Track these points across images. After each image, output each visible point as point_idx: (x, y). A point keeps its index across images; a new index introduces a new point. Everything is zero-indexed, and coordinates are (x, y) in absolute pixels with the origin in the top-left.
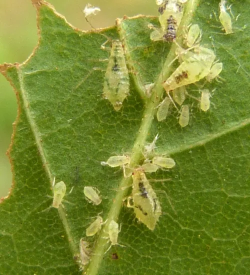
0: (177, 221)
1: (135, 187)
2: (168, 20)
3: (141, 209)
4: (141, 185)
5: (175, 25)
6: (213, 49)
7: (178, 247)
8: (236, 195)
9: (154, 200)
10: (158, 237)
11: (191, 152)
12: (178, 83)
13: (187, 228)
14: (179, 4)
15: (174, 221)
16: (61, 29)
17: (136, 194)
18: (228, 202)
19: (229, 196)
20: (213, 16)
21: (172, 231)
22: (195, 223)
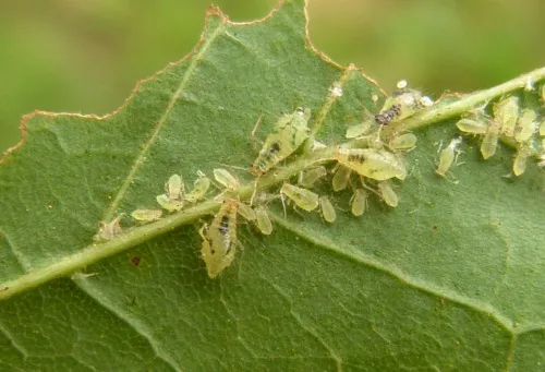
0: (222, 288)
1: (218, 217)
2: (394, 107)
3: (211, 244)
4: (225, 219)
5: (396, 116)
6: (409, 172)
7: (199, 311)
8: (299, 319)
9: (231, 243)
10: (191, 285)
11: (297, 238)
12: (349, 160)
13: (224, 303)
14: (418, 103)
15: (221, 285)
16: (295, 26)
17: (216, 224)
18: (284, 316)
19: (292, 311)
20: (438, 146)
21: (209, 292)
22: (237, 304)
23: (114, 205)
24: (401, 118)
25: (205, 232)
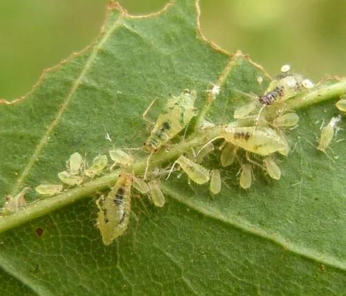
0: (119, 256)
2: (277, 88)
3: (105, 214)
4: (121, 191)
5: (278, 97)
6: (292, 149)
7: (98, 278)
8: (189, 284)
9: (124, 214)
10: (91, 253)
11: (188, 210)
13: (121, 270)
14: (300, 85)
15: (118, 253)
16: (188, 19)
17: (111, 196)
18: (176, 282)
19: (183, 277)
20: (320, 124)
21: (106, 260)
22: (132, 271)
23: (20, 180)
24: (283, 99)
25: (101, 203)
